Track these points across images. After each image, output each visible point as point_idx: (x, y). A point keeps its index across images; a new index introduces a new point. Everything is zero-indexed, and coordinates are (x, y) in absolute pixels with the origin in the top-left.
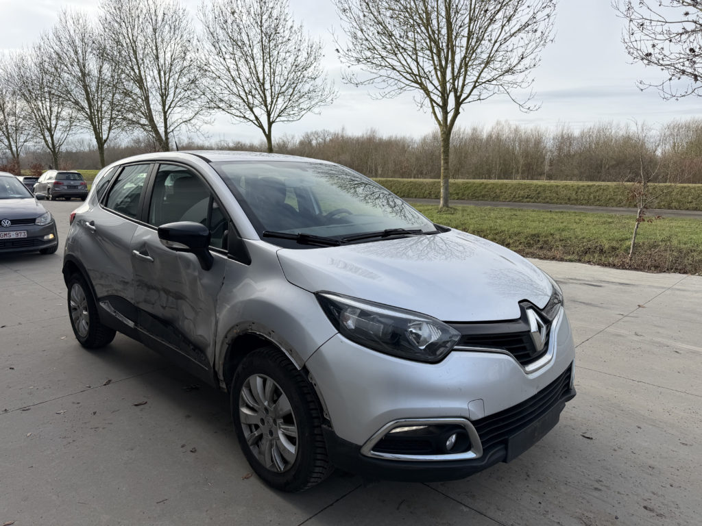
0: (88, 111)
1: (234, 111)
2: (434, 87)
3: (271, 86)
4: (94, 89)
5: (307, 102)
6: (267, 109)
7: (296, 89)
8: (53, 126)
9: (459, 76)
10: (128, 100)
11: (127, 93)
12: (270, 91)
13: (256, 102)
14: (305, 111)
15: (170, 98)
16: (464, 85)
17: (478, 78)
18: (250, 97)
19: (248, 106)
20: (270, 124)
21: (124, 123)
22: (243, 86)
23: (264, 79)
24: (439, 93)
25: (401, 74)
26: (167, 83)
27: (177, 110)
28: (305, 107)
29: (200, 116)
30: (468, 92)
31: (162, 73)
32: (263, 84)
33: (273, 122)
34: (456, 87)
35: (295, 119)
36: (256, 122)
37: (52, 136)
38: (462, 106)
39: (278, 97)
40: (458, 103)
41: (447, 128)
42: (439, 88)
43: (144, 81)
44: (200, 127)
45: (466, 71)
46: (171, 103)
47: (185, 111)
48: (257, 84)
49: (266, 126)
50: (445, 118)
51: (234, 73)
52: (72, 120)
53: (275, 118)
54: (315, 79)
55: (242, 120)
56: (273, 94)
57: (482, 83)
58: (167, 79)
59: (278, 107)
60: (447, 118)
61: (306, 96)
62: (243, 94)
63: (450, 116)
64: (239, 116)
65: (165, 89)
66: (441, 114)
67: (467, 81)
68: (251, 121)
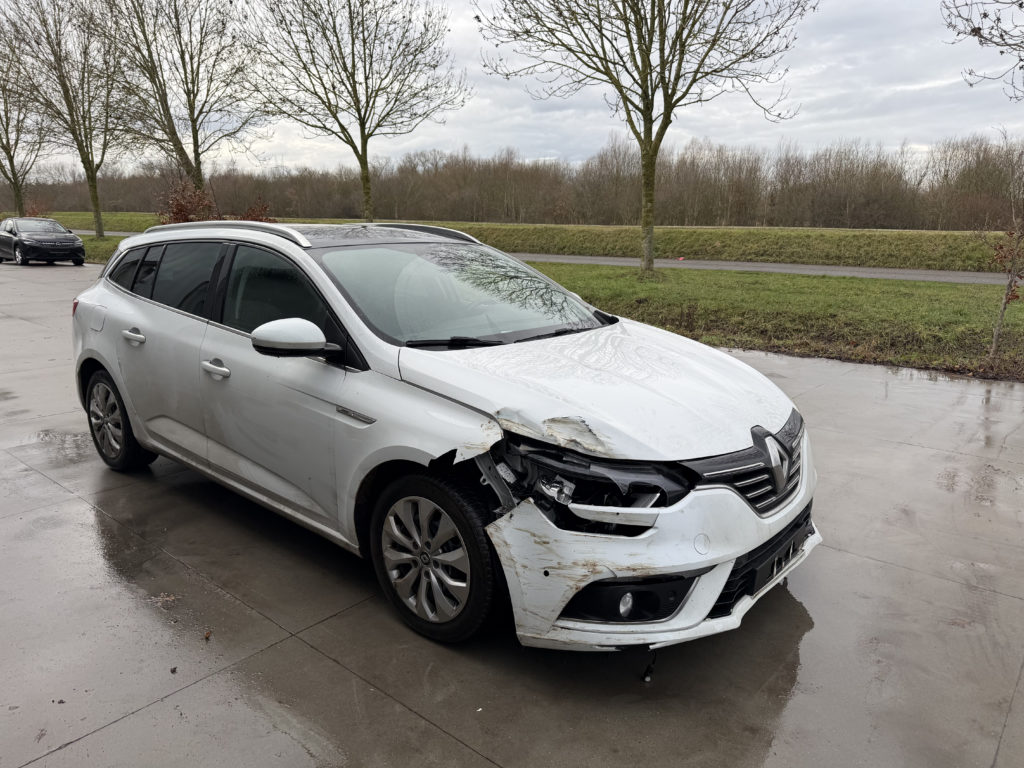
0: (68, 117)
1: (306, 118)
2: (632, 81)
3: (367, 78)
4: (76, 82)
5: (422, 104)
6: (359, 114)
7: (406, 83)
8: (12, 142)
9: (672, 62)
10: (134, 100)
11: (130, 90)
12: (364, 85)
13: (342, 104)
14: (421, 118)
15: (201, 97)
16: (678, 77)
17: (701, 64)
18: (331, 95)
19: (329, 107)
20: (365, 139)
21: (128, 136)
22: (320, 78)
23: (354, 66)
24: (640, 91)
25: (579, 58)
26: (196, 74)
27: (214, 116)
28: (420, 112)
29: (251, 127)
30: (684, 89)
31: (187, 57)
32: (353, 75)
33: (371, 135)
34: (667, 73)
35: (405, 130)
36: (341, 135)
37: (11, 159)
38: (676, 110)
39: (376, 96)
40: (669, 106)
41: (651, 147)
42: (639, 81)
43: (158, 69)
44: (251, 143)
45: (682, 53)
46: (203, 105)
47: (226, 119)
48: (343, 74)
49: (358, 143)
50: (648, 130)
51: (306, 57)
52: (42, 133)
53: (372, 129)
54: (435, 67)
55: (319, 131)
56: (370, 91)
57: (707, 74)
58: (195, 66)
59: (378, 110)
60: (650, 129)
61: (421, 94)
62: (320, 91)
63: (656, 128)
64: (316, 126)
65: (193, 82)
66: (642, 123)
67: (682, 72)
68: (333, 132)
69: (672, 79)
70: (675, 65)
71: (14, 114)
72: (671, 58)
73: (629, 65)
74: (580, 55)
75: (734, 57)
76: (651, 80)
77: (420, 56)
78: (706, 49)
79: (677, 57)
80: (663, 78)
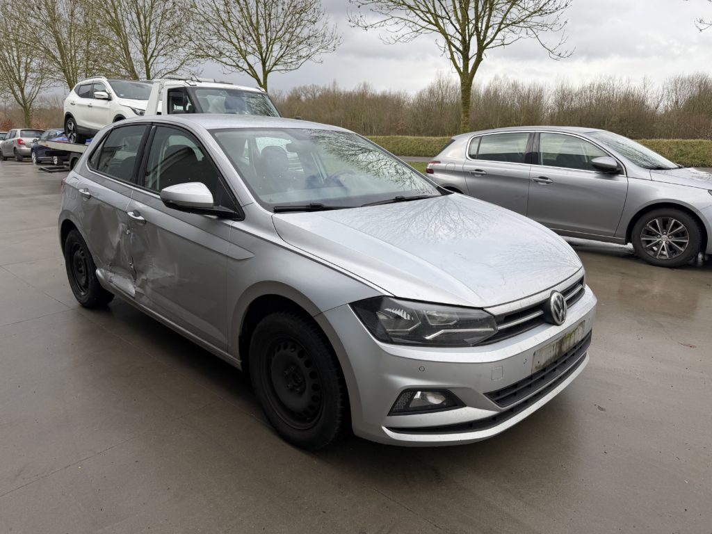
0: (60, 61)
1: (224, 60)
2: (455, 31)
3: (267, 31)
4: (65, 36)
5: (305, 49)
6: (262, 56)
7: (295, 34)
8: (23, 78)
9: (484, 16)
10: (105, 48)
11: (103, 41)
12: (265, 36)
13: (250, 49)
14: (304, 59)
15: (152, 46)
16: (487, 28)
17: (504, 18)
18: (242, 44)
19: (241, 52)
20: (266, 74)
22: (235, 32)
23: (258, 22)
24: (460, 38)
25: (417, 15)
26: (148, 29)
27: (161, 59)
28: (304, 54)
29: (186, 67)
30: (492, 37)
31: (142, 17)
32: (257, 29)
33: (270, 71)
34: (480, 25)
35: (293, 67)
36: (249, 71)
37: (22, 91)
38: (485, 51)
39: (273, 44)
40: (481, 48)
41: (467, 78)
42: (460, 31)
43: (122, 26)
45: (491, 10)
46: (153, 52)
47: (169, 61)
48: (251, 28)
49: (261, 76)
50: (466, 66)
51: (224, 16)
52: (43, 72)
53: (271, 67)
54: (314, 22)
55: (234, 69)
56: (269, 40)
57: (508, 25)
58: (147, 23)
59: (275, 54)
60: (468, 64)
61: (305, 42)
62: (235, 40)
63: (471, 63)
64: (231, 65)
65: (146, 35)
66: (461, 61)
67: (491, 23)
68: (244, 69)
69: (484, 28)
70: (485, 19)
71: (24, 59)
72: (482, 14)
73: (453, 19)
74: (418, 12)
75: (527, 13)
76: (468, 29)
77: (303, 15)
78: (508, 6)
79: (487, 13)
80: (477, 28)
